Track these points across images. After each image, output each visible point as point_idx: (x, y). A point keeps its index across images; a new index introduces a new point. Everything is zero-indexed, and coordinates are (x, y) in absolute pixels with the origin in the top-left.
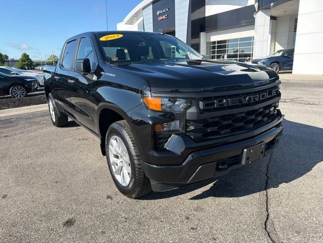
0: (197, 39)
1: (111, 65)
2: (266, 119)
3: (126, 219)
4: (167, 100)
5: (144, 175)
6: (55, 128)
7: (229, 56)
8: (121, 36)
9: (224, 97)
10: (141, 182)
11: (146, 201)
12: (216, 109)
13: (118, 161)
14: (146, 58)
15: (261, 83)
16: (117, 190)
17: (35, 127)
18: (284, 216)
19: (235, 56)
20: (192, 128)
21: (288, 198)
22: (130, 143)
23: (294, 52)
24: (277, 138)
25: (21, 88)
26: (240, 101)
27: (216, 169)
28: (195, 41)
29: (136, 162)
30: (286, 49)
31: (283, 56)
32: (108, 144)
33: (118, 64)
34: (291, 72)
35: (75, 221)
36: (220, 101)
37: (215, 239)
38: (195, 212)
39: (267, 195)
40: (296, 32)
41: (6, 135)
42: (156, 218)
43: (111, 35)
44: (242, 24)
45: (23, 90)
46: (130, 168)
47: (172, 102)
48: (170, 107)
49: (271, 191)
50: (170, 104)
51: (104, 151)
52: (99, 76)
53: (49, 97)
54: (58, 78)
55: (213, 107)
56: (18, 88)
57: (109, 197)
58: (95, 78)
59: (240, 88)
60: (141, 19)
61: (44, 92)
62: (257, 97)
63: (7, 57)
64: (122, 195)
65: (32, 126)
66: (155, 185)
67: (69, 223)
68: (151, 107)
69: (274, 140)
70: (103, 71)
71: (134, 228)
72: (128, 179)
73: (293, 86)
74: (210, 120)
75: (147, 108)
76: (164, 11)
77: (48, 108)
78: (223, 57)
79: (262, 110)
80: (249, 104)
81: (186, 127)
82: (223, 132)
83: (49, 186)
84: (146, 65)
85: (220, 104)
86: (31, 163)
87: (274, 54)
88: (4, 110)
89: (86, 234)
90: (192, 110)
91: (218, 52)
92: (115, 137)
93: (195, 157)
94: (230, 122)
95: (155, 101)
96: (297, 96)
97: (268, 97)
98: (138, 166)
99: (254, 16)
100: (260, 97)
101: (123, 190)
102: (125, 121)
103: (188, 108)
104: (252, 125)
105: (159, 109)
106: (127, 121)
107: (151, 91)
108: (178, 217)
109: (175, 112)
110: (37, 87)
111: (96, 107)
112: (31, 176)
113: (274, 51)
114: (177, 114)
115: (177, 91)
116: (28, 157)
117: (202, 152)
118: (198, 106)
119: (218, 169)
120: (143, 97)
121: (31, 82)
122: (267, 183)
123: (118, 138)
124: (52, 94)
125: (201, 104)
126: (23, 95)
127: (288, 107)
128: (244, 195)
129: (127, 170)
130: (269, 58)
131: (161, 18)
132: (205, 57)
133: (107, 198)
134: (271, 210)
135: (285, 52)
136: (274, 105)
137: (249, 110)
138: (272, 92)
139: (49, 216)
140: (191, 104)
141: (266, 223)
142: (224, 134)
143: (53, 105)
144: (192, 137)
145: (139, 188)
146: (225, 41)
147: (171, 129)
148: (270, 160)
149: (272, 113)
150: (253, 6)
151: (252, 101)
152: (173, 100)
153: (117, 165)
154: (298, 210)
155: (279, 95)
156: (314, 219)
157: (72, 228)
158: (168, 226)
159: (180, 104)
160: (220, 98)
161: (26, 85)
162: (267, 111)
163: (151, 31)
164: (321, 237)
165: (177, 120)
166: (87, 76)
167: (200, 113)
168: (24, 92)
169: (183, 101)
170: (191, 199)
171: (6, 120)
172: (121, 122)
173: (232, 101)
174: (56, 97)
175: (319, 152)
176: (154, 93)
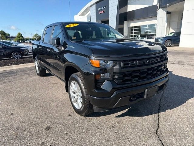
0: (122, 25)
1: (72, 41)
2: (159, 73)
3: (79, 127)
4: (103, 61)
5: (90, 103)
6: (38, 77)
7: (141, 36)
8: (77, 25)
9: (135, 60)
10: (88, 107)
11: (90, 117)
12: (130, 67)
13: (75, 95)
14: (91, 37)
15: (157, 52)
16: (74, 111)
17: (27, 76)
18: (168, 127)
19: (145, 36)
20: (116, 77)
21: (171, 118)
22: (82, 85)
23: (180, 33)
24: (165, 84)
25: (18, 54)
26: (144, 62)
27: (130, 100)
28: (121, 26)
29: (85, 95)
30: (176, 31)
31: (174, 36)
32: (70, 86)
33: (76, 41)
34: (179, 46)
35: (51, 127)
36: (132, 62)
37: (128, 138)
38: (118, 124)
39: (158, 116)
40: (182, 21)
41: (10, 80)
42: (96, 127)
43: (72, 24)
44: (149, 16)
45: (19, 55)
46: (82, 99)
47: (106, 63)
48: (105, 65)
49: (161, 114)
50: (105, 63)
51: (67, 90)
52: (65, 47)
53: (35, 59)
54: (41, 48)
55: (128, 65)
56: (16, 53)
57: (70, 115)
58: (63, 48)
59: (145, 55)
60: (89, 13)
61: (32, 56)
62: (153, 60)
63: (9, 35)
64: (77, 114)
65: (25, 75)
66: (96, 108)
67: (48, 128)
68: (94, 65)
69: (163, 85)
70: (68, 45)
71: (83, 132)
72: (80, 105)
73: (179, 54)
74: (127, 73)
75: (92, 66)
76: (103, 8)
77: (35, 65)
78: (138, 36)
79: (156, 68)
80: (149, 64)
81: (113, 76)
82: (134, 80)
83: (36, 109)
84: (91, 42)
85: (132, 64)
86: (25, 96)
87: (169, 35)
88: (8, 66)
89: (57, 134)
90: (117, 67)
91: (135, 33)
92: (74, 82)
93: (118, 93)
94: (138, 74)
95: (96, 62)
96: (181, 60)
97: (160, 60)
98: (86, 98)
99: (157, 11)
100: (155, 60)
101: (78, 111)
102: (80, 73)
103: (114, 66)
104: (150, 76)
105: (98, 66)
106: (81, 73)
107: (94, 56)
108: (108, 126)
109: (107, 68)
110: (27, 53)
111: (63, 65)
112: (26, 103)
113: (169, 33)
114: (108, 69)
115: (108, 57)
116: (24, 93)
117: (122, 90)
118: (120, 65)
119: (131, 100)
120: (90, 60)
121: (24, 50)
122: (159, 109)
123: (75, 82)
124: (37, 57)
125: (122, 64)
126: (19, 57)
127: (175, 66)
128: (146, 116)
129: (80, 100)
130: (165, 37)
131: (101, 12)
132: (125, 37)
133: (69, 116)
134: (160, 124)
135: (175, 33)
136: (164, 65)
137: (149, 68)
138: (163, 57)
139: (37, 125)
140: (116, 64)
141: (157, 130)
142: (135, 81)
143: (37, 64)
144: (117, 82)
145: (86, 110)
146: (139, 27)
147: (105, 77)
148: (162, 97)
149: (162, 69)
150: (156, 6)
151: (151, 62)
152: (106, 61)
153: (74, 97)
154: (176, 124)
155: (167, 59)
156: (185, 129)
157: (49, 131)
158: (102, 131)
159: (110, 64)
160: (132, 61)
161: (21, 52)
162: (160, 68)
163: (95, 22)
164: (187, 139)
165: (108, 72)
166: (58, 47)
167: (121, 69)
168: (20, 56)
169: (111, 62)
170: (116, 117)
171: (10, 72)
172: (77, 73)
173: (140, 62)
174: (39, 59)
175: (191, 92)
176: (96, 57)
